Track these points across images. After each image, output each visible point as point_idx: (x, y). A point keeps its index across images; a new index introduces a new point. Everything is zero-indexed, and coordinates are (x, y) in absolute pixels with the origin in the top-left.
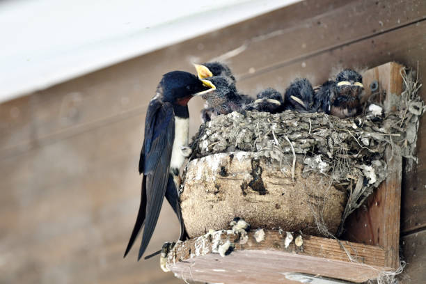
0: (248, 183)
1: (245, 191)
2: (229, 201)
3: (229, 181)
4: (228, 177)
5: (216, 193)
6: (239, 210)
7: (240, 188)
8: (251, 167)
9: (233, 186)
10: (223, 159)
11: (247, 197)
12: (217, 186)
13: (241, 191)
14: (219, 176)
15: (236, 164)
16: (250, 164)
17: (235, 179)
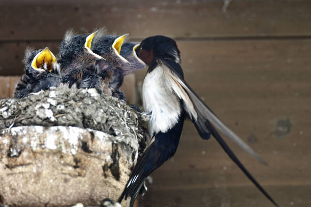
0: (109, 165)
1: (106, 172)
2: (89, 179)
3: (93, 159)
4: (92, 154)
5: (75, 167)
6: (96, 191)
7: (101, 168)
8: (111, 149)
9: (96, 165)
10: (83, 135)
11: (107, 179)
12: (77, 161)
13: (102, 171)
14: (80, 150)
15: (98, 142)
16: (111, 146)
17: (98, 158)
